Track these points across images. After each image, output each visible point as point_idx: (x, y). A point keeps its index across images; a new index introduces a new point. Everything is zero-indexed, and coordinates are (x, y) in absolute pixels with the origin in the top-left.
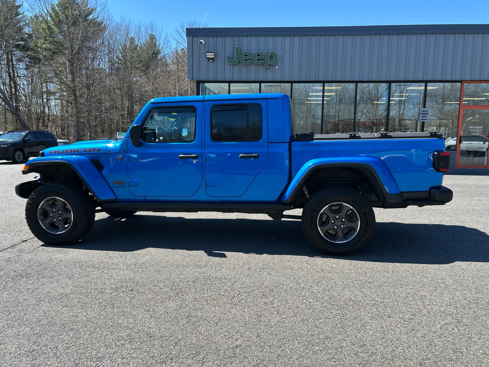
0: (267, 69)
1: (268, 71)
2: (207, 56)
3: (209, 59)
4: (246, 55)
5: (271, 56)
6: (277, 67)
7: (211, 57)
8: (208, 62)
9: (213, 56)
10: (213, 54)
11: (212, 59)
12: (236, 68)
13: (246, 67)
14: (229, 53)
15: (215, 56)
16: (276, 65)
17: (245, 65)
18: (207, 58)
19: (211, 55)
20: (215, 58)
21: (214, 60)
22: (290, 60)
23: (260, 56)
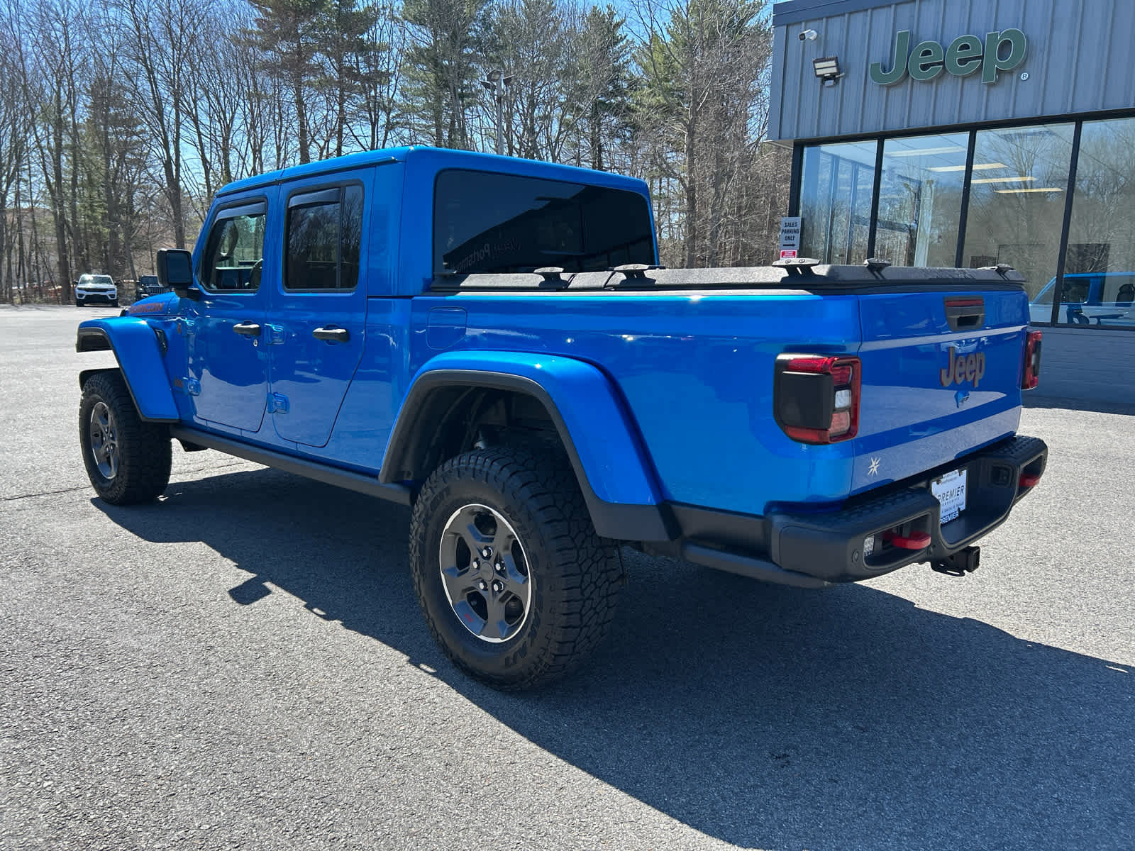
0: (990, 85)
1: (994, 90)
2: (819, 72)
3: (824, 78)
4: (927, 53)
5: (1006, 45)
6: (1024, 77)
7: (827, 72)
8: (821, 87)
9: (834, 70)
10: (833, 63)
11: (833, 77)
12: (897, 93)
13: (925, 88)
14: (879, 53)
15: (838, 69)
16: (1022, 68)
17: (924, 82)
18: (818, 76)
19: (827, 68)
20: (839, 73)
21: (836, 81)
22: (1071, 48)
23: (969, 48)
